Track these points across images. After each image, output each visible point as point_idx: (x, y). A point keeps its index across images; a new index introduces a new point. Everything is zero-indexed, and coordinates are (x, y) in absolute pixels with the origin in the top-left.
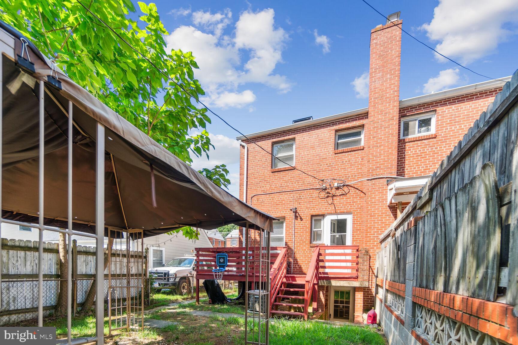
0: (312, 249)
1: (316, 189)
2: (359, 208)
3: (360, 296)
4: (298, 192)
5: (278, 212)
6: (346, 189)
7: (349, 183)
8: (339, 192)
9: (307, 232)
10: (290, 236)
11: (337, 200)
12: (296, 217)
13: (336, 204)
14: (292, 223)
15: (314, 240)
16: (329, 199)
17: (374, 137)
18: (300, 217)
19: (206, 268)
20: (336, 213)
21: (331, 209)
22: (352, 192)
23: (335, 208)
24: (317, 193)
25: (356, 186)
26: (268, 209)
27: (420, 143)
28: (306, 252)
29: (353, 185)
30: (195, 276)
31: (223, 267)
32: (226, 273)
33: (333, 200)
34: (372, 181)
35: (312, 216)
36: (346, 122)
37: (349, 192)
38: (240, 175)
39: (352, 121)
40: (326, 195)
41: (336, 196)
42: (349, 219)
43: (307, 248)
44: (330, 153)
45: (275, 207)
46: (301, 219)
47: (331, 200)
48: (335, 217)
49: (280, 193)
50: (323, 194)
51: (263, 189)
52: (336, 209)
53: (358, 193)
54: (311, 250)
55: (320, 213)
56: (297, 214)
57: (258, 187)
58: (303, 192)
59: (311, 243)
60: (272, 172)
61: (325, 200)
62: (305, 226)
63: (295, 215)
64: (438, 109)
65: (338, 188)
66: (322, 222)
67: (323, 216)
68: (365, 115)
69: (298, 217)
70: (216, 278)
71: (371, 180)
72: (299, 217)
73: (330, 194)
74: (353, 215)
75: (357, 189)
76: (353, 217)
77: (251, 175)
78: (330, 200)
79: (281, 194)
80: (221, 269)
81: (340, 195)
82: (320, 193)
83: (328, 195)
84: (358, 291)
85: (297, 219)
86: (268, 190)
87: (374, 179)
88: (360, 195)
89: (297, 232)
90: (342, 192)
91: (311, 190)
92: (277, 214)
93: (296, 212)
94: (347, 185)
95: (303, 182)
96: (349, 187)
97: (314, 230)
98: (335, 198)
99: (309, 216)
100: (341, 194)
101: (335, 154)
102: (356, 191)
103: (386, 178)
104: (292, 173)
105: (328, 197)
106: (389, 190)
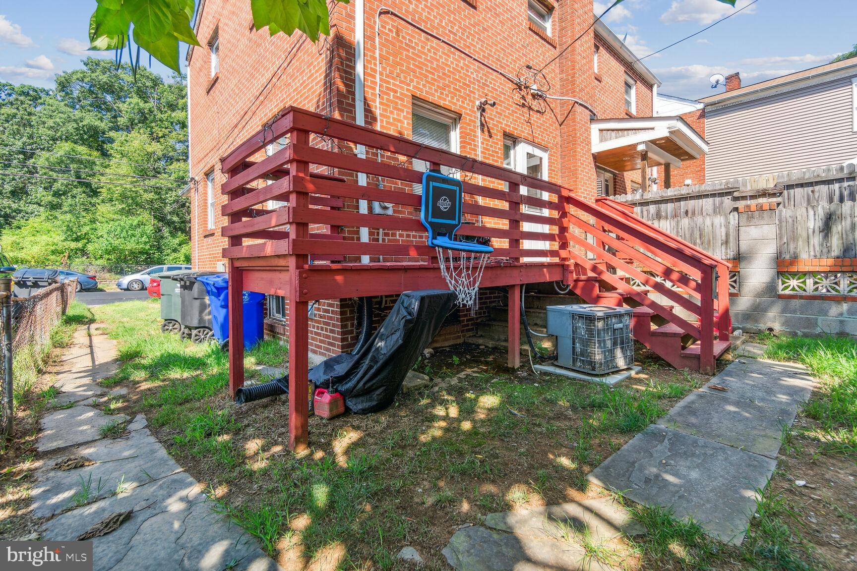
1: (508, 79)
2: (555, 145)
6: (542, 103)
8: (535, 105)
11: (534, 118)
12: (481, 125)
13: (533, 124)
14: (474, 136)
16: (525, 110)
18: (488, 127)
20: (533, 142)
21: (527, 131)
22: (548, 112)
23: (532, 132)
24: (510, 88)
25: (551, 106)
31: (448, 232)
33: (529, 115)
37: (545, 111)
40: (522, 101)
41: (532, 109)
42: (546, 160)
44: (523, 22)
45: (441, 78)
46: (490, 134)
47: (527, 113)
48: (530, 149)
49: (449, 49)
50: (517, 96)
51: (410, 8)
52: (534, 134)
56: (483, 118)
58: (490, 74)
62: (495, 152)
63: (481, 121)
65: (534, 96)
66: (512, 152)
67: (515, 141)
69: (484, 126)
73: (526, 101)
74: (550, 155)
75: (553, 112)
76: (550, 159)
79: (453, 53)
81: (537, 111)
82: (514, 92)
83: (524, 102)
85: (483, 131)
86: (423, 20)
90: (538, 107)
91: (502, 78)
93: (482, 113)
94: (543, 98)
96: (545, 103)
98: (531, 113)
99: (500, 132)
103: (590, 110)
104: (472, 16)
105: (523, 105)
106: (601, 130)
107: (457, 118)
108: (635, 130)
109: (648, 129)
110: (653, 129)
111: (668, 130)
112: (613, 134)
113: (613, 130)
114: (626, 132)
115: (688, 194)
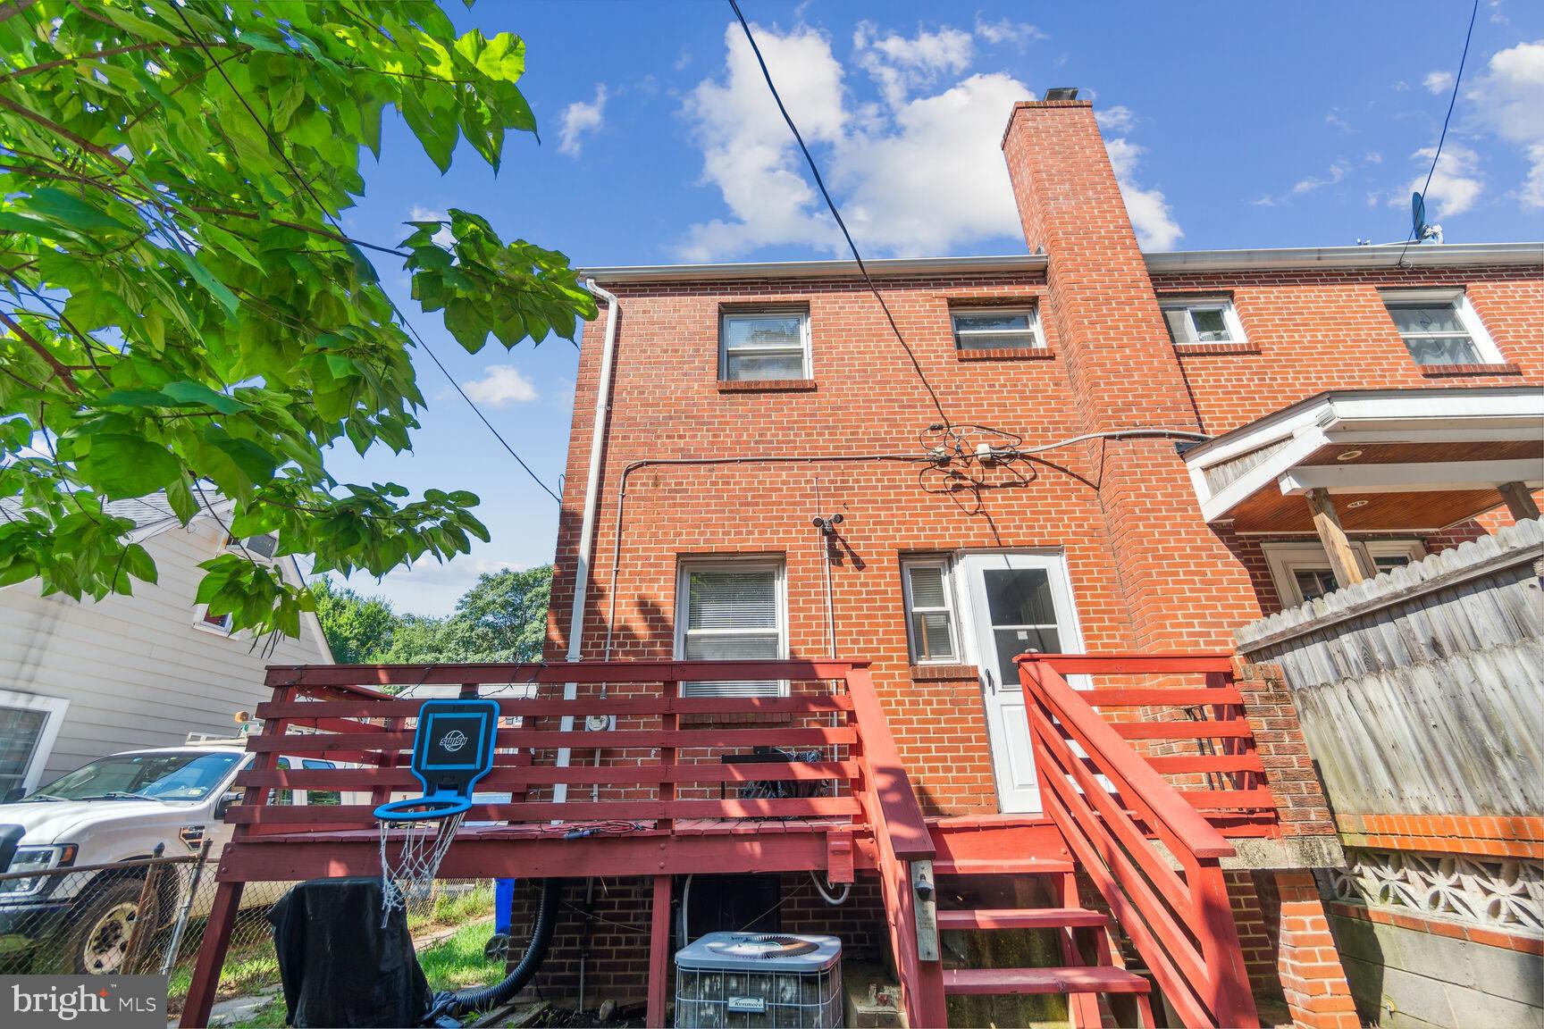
0: (925, 689)
1: (905, 459)
2: (1086, 534)
3: (1315, 925)
4: (833, 463)
5: (750, 533)
6: (1020, 467)
7: (1028, 450)
8: (996, 476)
9: (889, 616)
10: (814, 633)
11: (995, 502)
12: (836, 558)
13: (995, 513)
14: (816, 578)
15: (920, 652)
16: (963, 495)
17: (1092, 323)
18: (853, 554)
19: (300, 798)
20: (1002, 549)
21: (977, 531)
22: (1045, 477)
23: (994, 528)
24: (914, 473)
25: (1055, 462)
26: (702, 520)
27: (1223, 362)
28: (898, 703)
29: (1045, 456)
30: (216, 853)
31: (459, 784)
32: (473, 827)
33: (979, 499)
34: (1126, 441)
35: (904, 554)
36: (980, 284)
37: (1035, 477)
38: (580, 387)
39: (997, 284)
40: (950, 483)
41: (988, 487)
42: (1057, 570)
43: (896, 685)
44: (942, 357)
45: (738, 512)
46: (859, 564)
47: (971, 500)
48: (997, 562)
49: (756, 465)
50: (936, 479)
51: (681, 444)
52: (1000, 531)
53: (1067, 483)
54: (919, 694)
55: (937, 544)
56: (838, 543)
57: (658, 437)
58: (855, 467)
59: (912, 664)
60: (722, 392)
61: (948, 500)
62: (876, 592)
63: (832, 548)
64: (1236, 290)
65: (990, 463)
66: (946, 579)
67: (949, 556)
68: (1040, 274)
69: (841, 554)
70: (395, 862)
71: (1121, 437)
72: (848, 557)
73: (965, 479)
74: (1069, 558)
75: (1064, 470)
76: (1071, 566)
77: (629, 393)
78: (969, 501)
79: (765, 469)
80: (441, 796)
81: (1003, 486)
82: (926, 474)
83: (958, 481)
84: (1293, 897)
85: (840, 564)
86: (704, 450)
87: (1130, 436)
88: (1079, 490)
89: (843, 617)
90: (1008, 478)
91: (889, 463)
92: (747, 540)
93: (832, 536)
94: (1023, 456)
95: (852, 434)
96: (1032, 463)
97: (915, 610)
98: (986, 494)
99: (889, 554)
100: (1005, 481)
101: (961, 360)
102: (1060, 477)
103: (1171, 436)
104: (806, 403)
105: (957, 488)
106: (1206, 469)
107: (779, 559)
108: (1261, 449)
109: (1284, 440)
110: (1290, 437)
111: (1320, 430)
112: (1228, 469)
113: (1225, 462)
114: (1247, 460)
115: (1410, 590)
